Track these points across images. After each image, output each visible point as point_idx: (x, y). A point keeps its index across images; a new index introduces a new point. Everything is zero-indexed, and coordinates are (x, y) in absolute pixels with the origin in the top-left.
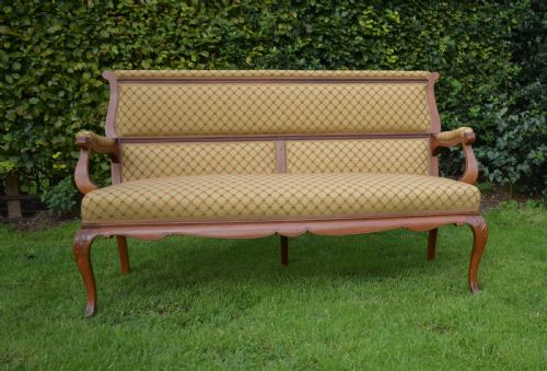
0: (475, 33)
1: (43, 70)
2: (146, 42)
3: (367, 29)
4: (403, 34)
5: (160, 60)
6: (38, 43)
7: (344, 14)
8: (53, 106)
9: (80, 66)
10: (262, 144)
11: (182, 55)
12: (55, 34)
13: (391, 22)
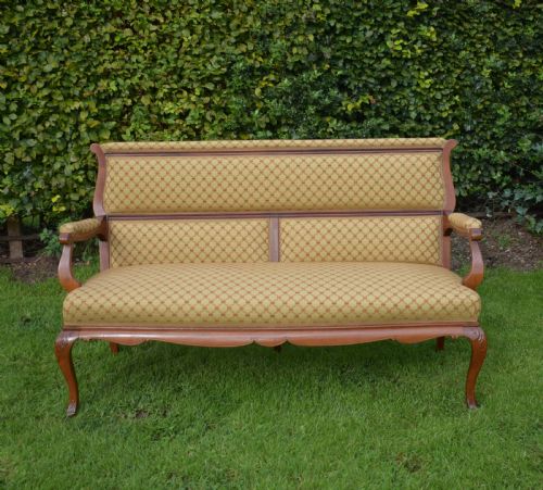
0: (530, 48)
1: (40, 111)
2: (146, 76)
3: (396, 51)
4: (440, 54)
5: (161, 95)
6: (34, 83)
7: (369, 34)
8: (50, 147)
9: (77, 105)
10: (254, 222)
11: (185, 88)
12: (51, 73)
13: (426, 41)
